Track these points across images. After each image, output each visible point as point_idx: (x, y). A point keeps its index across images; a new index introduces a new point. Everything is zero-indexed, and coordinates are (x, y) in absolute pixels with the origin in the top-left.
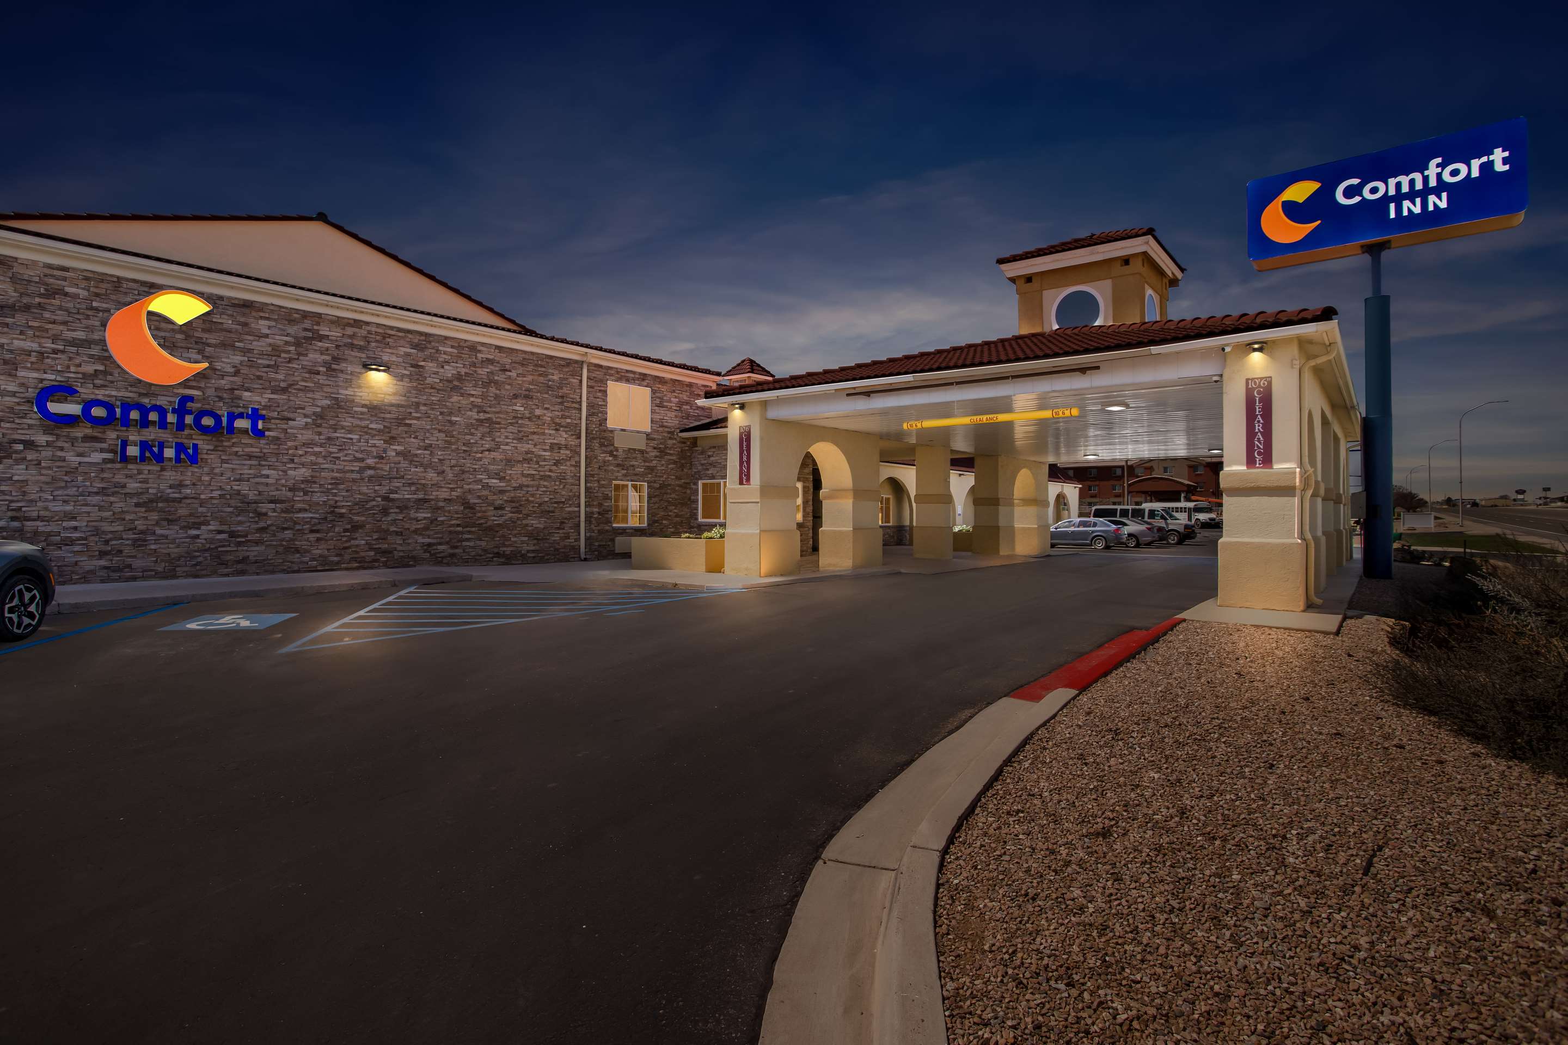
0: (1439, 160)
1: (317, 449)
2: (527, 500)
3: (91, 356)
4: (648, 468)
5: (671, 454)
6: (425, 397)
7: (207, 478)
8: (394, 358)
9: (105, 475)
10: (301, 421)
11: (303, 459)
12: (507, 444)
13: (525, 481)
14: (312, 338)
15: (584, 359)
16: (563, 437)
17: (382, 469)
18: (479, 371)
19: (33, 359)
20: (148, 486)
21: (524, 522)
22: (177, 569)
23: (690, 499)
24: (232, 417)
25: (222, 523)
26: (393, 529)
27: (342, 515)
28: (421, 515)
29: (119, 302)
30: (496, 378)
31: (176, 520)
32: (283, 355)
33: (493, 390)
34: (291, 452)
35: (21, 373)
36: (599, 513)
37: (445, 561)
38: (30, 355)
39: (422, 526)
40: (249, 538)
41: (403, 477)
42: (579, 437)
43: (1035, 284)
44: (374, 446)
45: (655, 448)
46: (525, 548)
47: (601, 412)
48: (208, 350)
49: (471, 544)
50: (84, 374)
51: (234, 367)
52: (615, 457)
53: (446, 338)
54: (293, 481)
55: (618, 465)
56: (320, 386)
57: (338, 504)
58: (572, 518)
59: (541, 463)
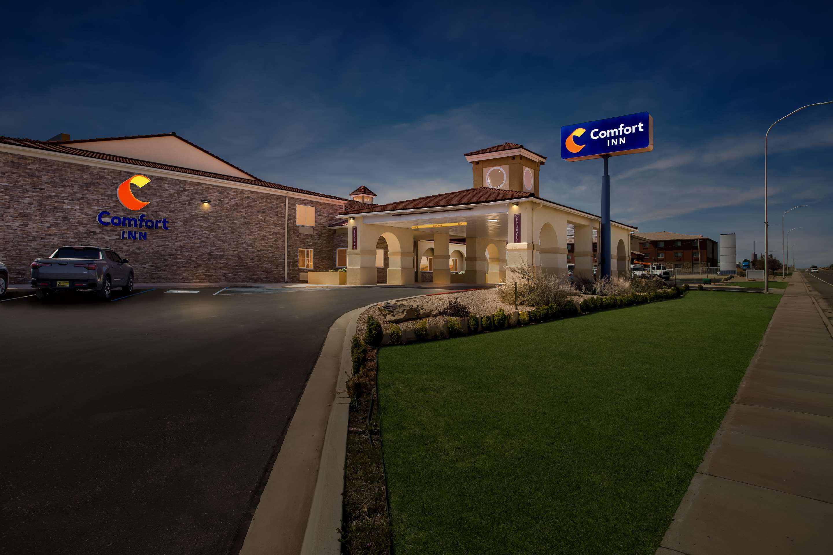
0: (623, 125)
1: (185, 234)
2: (263, 256)
3: (113, 200)
4: (314, 243)
5: (324, 237)
6: (224, 213)
7: (148, 246)
8: (212, 198)
9: (117, 244)
10: (180, 223)
11: (180, 238)
12: (255, 232)
13: (262, 248)
14: (183, 191)
15: (287, 195)
16: (278, 229)
17: (208, 243)
18: (244, 202)
19: (96, 202)
20: (129, 248)
21: (262, 265)
22: (139, 280)
23: (332, 257)
24: (157, 222)
25: (153, 263)
26: (212, 267)
27: (193, 261)
28: (222, 261)
29: (121, 180)
30: (251, 204)
31: (138, 261)
32: (173, 198)
33: (250, 209)
34: (176, 235)
35: (93, 207)
36: (293, 262)
37: (231, 281)
38: (95, 201)
39: (222, 266)
40: (162, 269)
41: (215, 246)
42: (284, 229)
43: (480, 165)
44: (205, 233)
45: (317, 234)
46: (262, 276)
47: (294, 218)
48: (149, 196)
49: (241, 274)
50: (110, 207)
51: (157, 203)
52: (300, 238)
53: (232, 188)
54: (177, 247)
55: (301, 241)
56: (186, 209)
57: (192, 256)
58: (281, 264)
59: (269, 240)
